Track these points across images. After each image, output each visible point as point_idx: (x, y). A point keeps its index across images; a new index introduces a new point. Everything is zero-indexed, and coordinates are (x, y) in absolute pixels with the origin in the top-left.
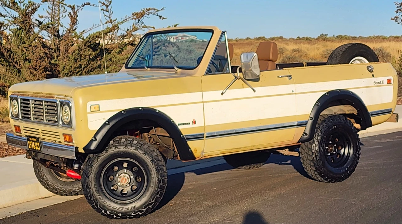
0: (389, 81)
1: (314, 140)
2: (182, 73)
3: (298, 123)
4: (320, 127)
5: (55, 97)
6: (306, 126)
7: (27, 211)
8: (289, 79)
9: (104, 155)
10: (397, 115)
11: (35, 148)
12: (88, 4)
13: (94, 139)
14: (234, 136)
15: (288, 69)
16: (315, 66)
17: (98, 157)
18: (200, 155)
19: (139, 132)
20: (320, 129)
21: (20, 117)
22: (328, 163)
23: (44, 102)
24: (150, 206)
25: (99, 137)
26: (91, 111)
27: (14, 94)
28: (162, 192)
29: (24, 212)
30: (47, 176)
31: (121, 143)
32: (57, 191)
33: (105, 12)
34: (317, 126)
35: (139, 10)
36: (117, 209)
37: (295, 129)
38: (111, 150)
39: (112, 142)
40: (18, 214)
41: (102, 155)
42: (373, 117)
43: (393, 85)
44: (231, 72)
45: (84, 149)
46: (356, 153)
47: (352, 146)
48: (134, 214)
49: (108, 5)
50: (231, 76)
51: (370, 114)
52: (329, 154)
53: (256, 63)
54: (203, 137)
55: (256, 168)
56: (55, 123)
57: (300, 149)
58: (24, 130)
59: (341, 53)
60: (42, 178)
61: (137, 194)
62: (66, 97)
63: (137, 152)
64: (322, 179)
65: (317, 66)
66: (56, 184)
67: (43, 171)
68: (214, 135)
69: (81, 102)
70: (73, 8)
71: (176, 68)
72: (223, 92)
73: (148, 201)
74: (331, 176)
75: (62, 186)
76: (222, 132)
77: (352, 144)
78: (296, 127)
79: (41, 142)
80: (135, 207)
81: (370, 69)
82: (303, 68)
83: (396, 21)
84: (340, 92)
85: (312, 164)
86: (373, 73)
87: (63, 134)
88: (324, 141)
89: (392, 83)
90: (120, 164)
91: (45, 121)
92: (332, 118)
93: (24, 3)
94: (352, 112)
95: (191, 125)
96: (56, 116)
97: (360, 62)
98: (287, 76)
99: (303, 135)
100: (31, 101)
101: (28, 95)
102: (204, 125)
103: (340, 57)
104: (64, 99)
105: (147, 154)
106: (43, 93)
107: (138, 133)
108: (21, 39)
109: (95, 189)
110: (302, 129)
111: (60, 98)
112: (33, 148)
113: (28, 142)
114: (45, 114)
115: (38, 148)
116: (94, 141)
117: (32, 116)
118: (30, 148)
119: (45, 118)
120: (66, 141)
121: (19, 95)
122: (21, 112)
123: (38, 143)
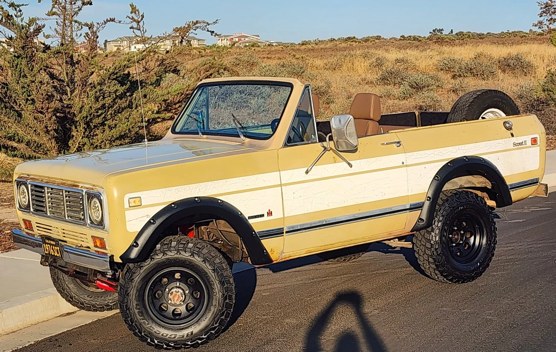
0: (534, 141)
1: (432, 228)
2: (251, 146)
3: (411, 205)
4: (441, 209)
5: (80, 187)
6: (422, 210)
7: (45, 338)
8: (398, 146)
9: (148, 264)
10: (546, 185)
11: (53, 254)
12: (113, 20)
13: (135, 244)
14: (324, 228)
15: (395, 133)
16: (433, 126)
17: (141, 267)
18: (279, 257)
19: (194, 226)
20: (441, 212)
21: (32, 210)
22: (453, 258)
23: (64, 191)
24: (213, 332)
25: (141, 242)
26: (130, 207)
27: (21, 177)
28: (229, 311)
29: (40, 340)
30: (70, 286)
31: (171, 246)
32: (83, 305)
33: (135, 31)
34: (436, 208)
35: (182, 24)
36: (168, 336)
37: (408, 213)
38: (159, 257)
39: (158, 246)
40: (33, 343)
41: (146, 264)
42: (513, 191)
43: (539, 146)
44: (318, 141)
45: (121, 257)
46: (490, 241)
47: (485, 232)
48: (191, 342)
49: (139, 20)
50: (318, 146)
51: (509, 187)
52: (454, 245)
53: (352, 129)
54: (283, 233)
55: (354, 260)
56: (81, 222)
57: (414, 240)
58: (37, 226)
59: (468, 105)
60: (62, 289)
61: (194, 315)
62: (94, 187)
63: (193, 259)
64: (445, 279)
65: (435, 126)
66: (81, 296)
67: (63, 278)
68: (296, 229)
69: (116, 194)
70: (90, 27)
71: (242, 137)
72: (307, 170)
73: (210, 325)
74: (457, 275)
75: (91, 298)
76: (307, 224)
77: (485, 230)
78: (408, 211)
79: (62, 246)
80: (192, 332)
81: (507, 125)
82: (416, 130)
83: (539, 28)
84: (467, 160)
85: (431, 260)
86: (511, 131)
87: (92, 237)
88: (447, 228)
89: (539, 144)
90: (170, 276)
91: (67, 218)
92: (457, 196)
93: (22, 17)
94: (484, 185)
95: (266, 218)
96: (82, 213)
97: (494, 116)
98: (395, 143)
99: (419, 222)
100: (46, 188)
101: (42, 181)
102: (282, 217)
103: (466, 109)
104: (93, 189)
105: (206, 261)
106: (62, 180)
107: (193, 228)
108: (21, 70)
109: (138, 311)
110: (416, 214)
111: (86, 188)
112: (51, 253)
113: (44, 245)
114: (66, 208)
115: (58, 254)
116: (135, 246)
117: (48, 210)
118: (47, 253)
119: (66, 213)
120: (97, 246)
121: (28, 179)
122: (32, 202)
123: (57, 248)
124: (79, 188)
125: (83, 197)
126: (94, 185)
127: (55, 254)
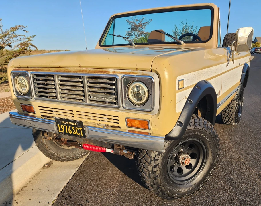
5: (112, 72)
11: (71, 133)
13: (179, 123)
21: (34, 96)
23: (85, 78)
26: (179, 89)
27: (19, 69)
32: (61, 158)
45: (166, 136)
58: (41, 110)
60: (46, 150)
75: (66, 153)
79: (85, 127)
87: (127, 118)
91: (88, 102)
95: (218, 96)
99: (236, 96)
100: (56, 76)
101: (49, 70)
102: (221, 95)
104: (133, 73)
106: (80, 67)
111: (122, 73)
112: (67, 133)
113: (58, 125)
114: (87, 94)
115: (78, 134)
116: (180, 126)
117: (59, 95)
118: (61, 132)
119: (88, 98)
120: (132, 126)
121: (29, 71)
122: (35, 90)
123: (79, 128)
124: (110, 74)
125: (117, 82)
126: (136, 69)
127: (75, 133)
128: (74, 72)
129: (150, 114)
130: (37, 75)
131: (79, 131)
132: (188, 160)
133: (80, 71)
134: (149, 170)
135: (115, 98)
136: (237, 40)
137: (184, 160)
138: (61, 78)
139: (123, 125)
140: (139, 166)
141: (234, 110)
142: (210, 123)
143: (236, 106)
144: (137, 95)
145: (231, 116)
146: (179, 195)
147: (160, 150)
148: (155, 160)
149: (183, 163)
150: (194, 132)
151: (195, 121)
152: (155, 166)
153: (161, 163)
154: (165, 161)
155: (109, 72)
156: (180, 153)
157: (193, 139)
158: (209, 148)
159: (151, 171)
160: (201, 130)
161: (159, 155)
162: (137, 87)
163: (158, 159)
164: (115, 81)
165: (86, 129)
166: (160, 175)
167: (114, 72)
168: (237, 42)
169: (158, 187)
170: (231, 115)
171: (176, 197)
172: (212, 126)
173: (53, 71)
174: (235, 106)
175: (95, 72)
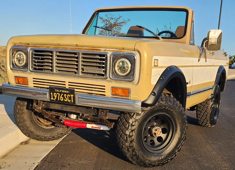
3: (212, 87)
5: (103, 50)
11: (62, 100)
13: (153, 93)
21: (30, 69)
23: (81, 54)
26: (154, 66)
27: (19, 46)
54: (190, 95)
58: (34, 81)
68: (193, 93)
72: (199, 60)
79: (76, 94)
95: (189, 85)
96: (103, 69)
99: (210, 96)
100: (55, 52)
101: (48, 47)
102: (192, 85)
104: (120, 51)
106: (77, 45)
111: (111, 51)
112: (59, 100)
113: (52, 93)
114: (80, 67)
115: (69, 100)
116: (153, 95)
117: (55, 68)
118: (53, 99)
119: (80, 70)
120: (116, 95)
121: (29, 47)
122: (32, 63)
123: (71, 95)
125: (107, 58)
126: (123, 48)
127: (66, 100)
128: (71, 49)
129: (132, 84)
130: (36, 51)
131: (70, 98)
132: (159, 132)
133: (76, 49)
134: (126, 135)
135: (104, 71)
136: (208, 40)
137: (156, 131)
138: (58, 54)
139: (108, 93)
140: (118, 132)
141: (209, 111)
142: (178, 102)
143: (212, 106)
144: (122, 69)
145: (206, 117)
146: (150, 162)
147: (137, 111)
148: (132, 125)
149: (155, 134)
150: (165, 106)
151: (167, 97)
152: (132, 131)
153: (136, 129)
154: (141, 128)
155: (101, 50)
156: (153, 127)
157: (165, 114)
158: (178, 123)
159: (128, 135)
160: (171, 106)
161: (136, 122)
162: (123, 62)
163: (135, 125)
164: (106, 57)
165: (76, 97)
166: (135, 140)
167: (105, 50)
168: (208, 41)
169: (133, 151)
170: (207, 115)
171: (148, 164)
172: (181, 104)
173: (52, 48)
174: (210, 106)
175: (89, 49)
